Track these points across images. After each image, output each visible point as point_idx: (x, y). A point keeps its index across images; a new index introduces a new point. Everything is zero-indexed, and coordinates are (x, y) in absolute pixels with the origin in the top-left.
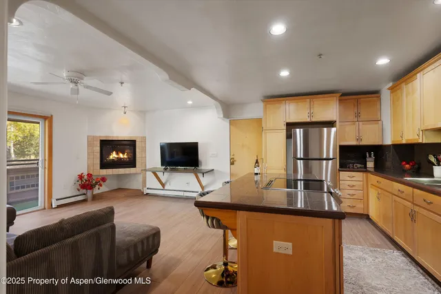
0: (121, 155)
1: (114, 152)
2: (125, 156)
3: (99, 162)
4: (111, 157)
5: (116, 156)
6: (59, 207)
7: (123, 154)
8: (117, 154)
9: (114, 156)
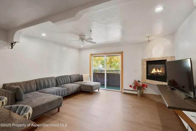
0: (158, 71)
1: (154, 69)
2: (161, 72)
3: (146, 75)
4: (152, 72)
5: (155, 71)
6: (124, 93)
7: (160, 70)
8: (156, 70)
9: (154, 71)
